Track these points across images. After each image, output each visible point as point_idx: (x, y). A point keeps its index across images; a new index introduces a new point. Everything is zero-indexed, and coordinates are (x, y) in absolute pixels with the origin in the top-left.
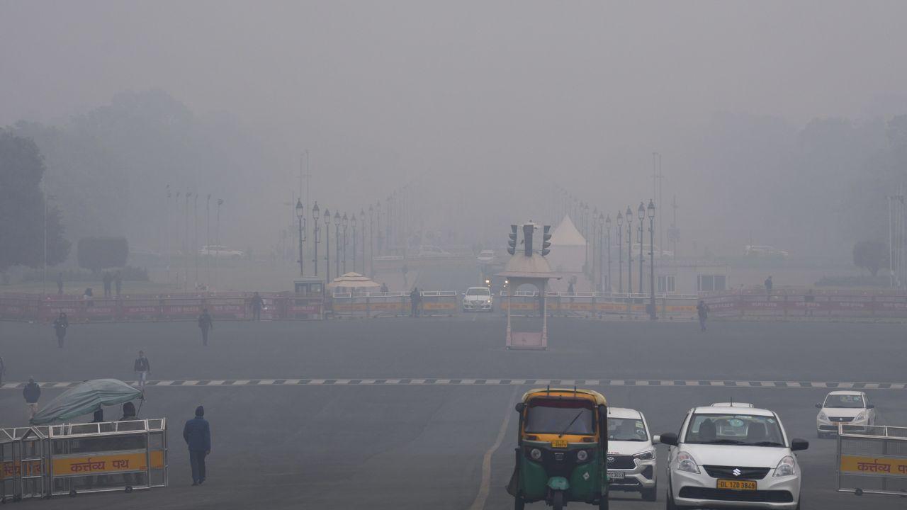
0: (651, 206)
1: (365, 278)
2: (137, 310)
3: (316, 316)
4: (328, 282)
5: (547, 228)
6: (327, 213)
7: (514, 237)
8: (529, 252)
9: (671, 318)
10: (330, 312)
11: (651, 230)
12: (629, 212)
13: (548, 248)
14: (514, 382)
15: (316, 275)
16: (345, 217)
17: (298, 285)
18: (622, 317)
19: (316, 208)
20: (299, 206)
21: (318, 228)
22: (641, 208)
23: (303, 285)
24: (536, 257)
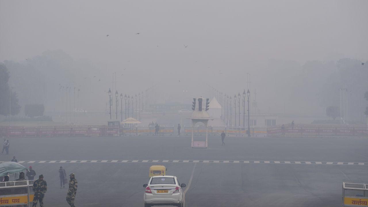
0: (248, 92)
1: (136, 120)
2: (45, 132)
3: (116, 135)
4: (122, 121)
5: (208, 100)
6: (121, 95)
7: (194, 103)
8: (200, 109)
9: (256, 136)
10: (122, 133)
11: (248, 101)
12: (239, 95)
13: (208, 108)
14: (194, 161)
15: (117, 119)
16: (129, 97)
17: (109, 123)
18: (237, 136)
19: (117, 93)
20: (110, 91)
21: (118, 101)
22: (244, 93)
23: (111, 122)
24: (204, 111)
